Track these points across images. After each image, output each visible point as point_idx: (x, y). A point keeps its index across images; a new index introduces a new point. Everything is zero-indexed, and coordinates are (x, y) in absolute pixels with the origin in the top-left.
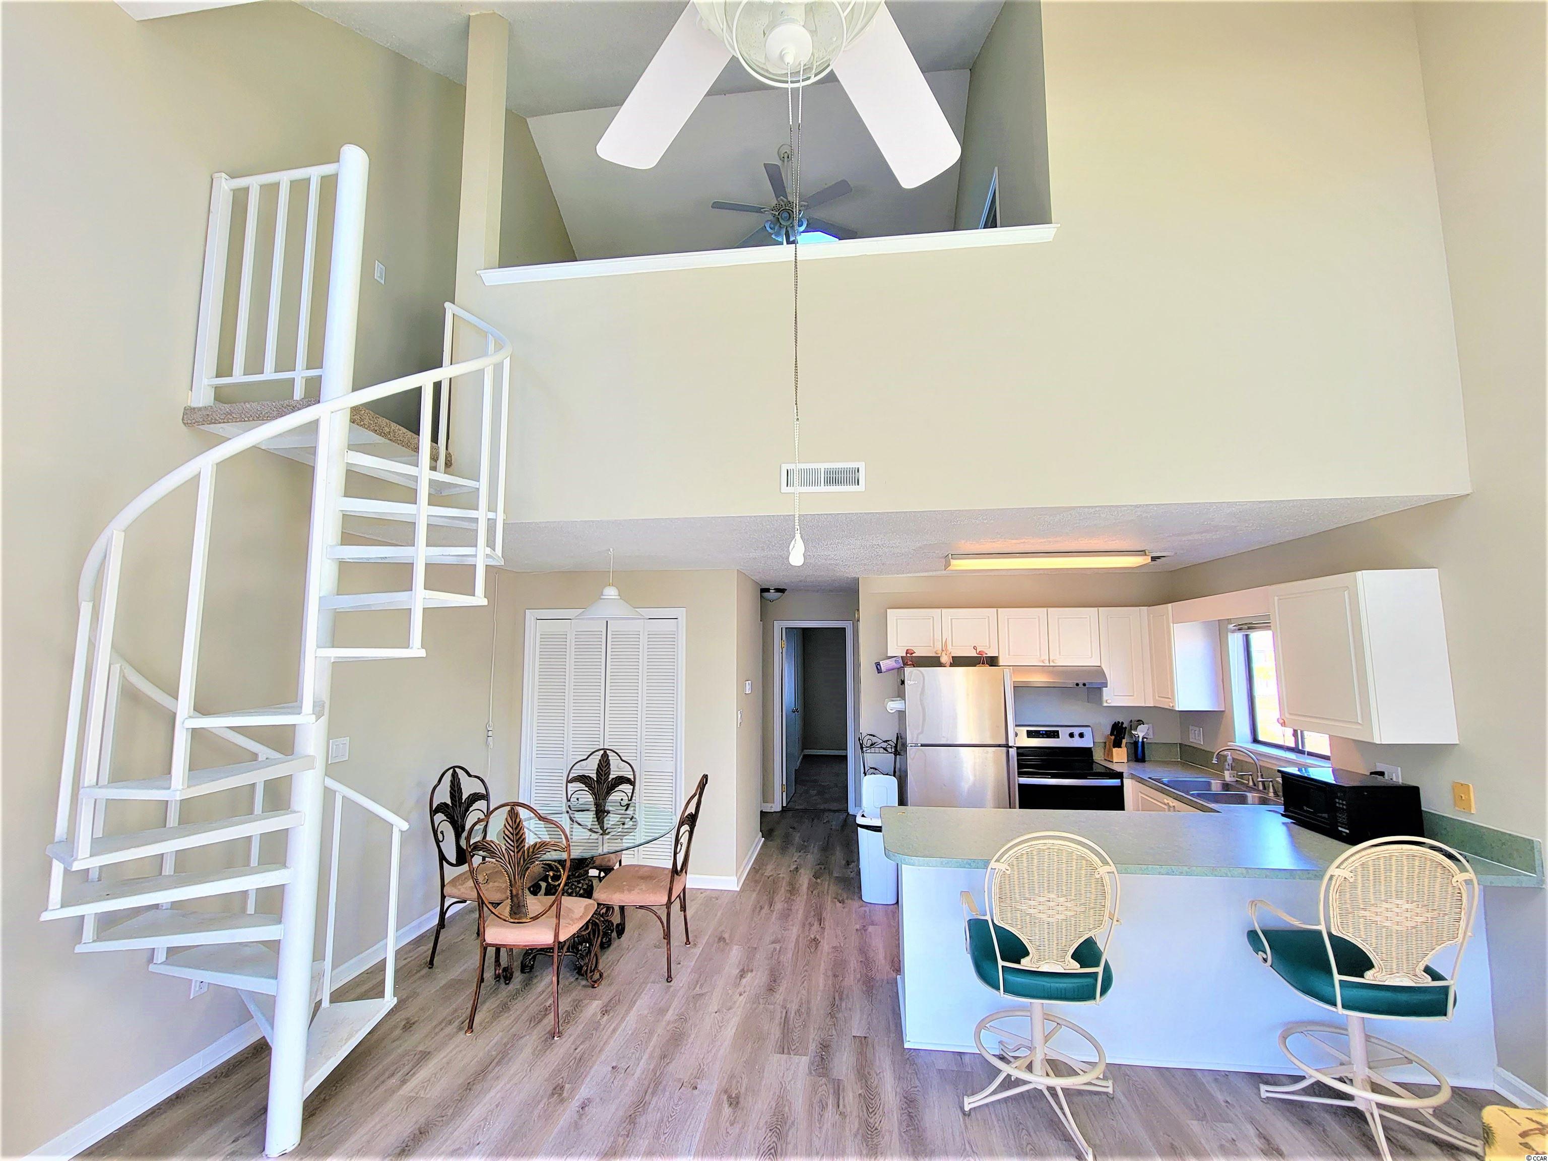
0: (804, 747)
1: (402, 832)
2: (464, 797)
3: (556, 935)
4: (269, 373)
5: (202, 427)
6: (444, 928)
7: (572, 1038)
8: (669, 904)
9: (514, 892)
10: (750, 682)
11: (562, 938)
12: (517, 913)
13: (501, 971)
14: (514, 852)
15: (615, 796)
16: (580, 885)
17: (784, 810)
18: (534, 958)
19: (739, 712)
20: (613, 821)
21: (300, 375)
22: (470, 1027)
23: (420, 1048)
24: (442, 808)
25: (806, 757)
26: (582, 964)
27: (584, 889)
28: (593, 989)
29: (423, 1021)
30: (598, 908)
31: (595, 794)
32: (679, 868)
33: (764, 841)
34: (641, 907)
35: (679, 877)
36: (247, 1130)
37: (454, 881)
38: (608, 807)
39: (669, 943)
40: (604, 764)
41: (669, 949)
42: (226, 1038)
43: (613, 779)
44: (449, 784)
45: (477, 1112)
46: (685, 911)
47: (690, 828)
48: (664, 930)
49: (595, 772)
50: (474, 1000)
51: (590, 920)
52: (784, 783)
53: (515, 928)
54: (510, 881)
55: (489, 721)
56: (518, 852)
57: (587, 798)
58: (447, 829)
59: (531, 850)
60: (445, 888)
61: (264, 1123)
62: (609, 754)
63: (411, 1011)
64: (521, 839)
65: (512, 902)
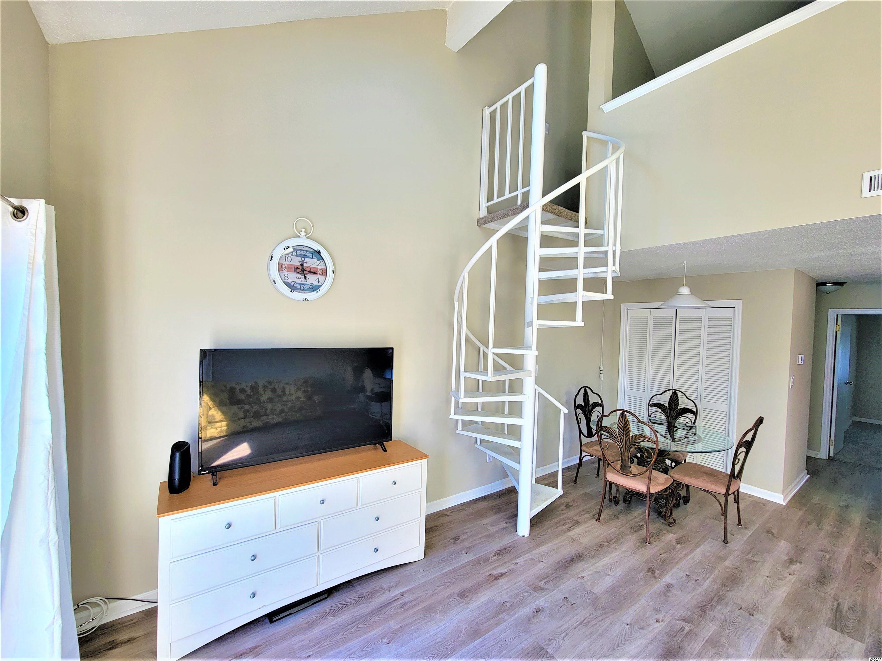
0: (854, 414)
1: (564, 413)
2: (591, 403)
3: (648, 488)
4: (508, 195)
5: (484, 226)
6: (581, 466)
7: (657, 548)
8: (727, 495)
9: (623, 458)
10: (803, 356)
11: (652, 491)
12: (624, 470)
13: (612, 497)
14: (623, 436)
15: (682, 420)
16: (660, 466)
17: (830, 459)
18: (631, 497)
19: (791, 377)
20: (679, 435)
21: (519, 193)
22: (599, 519)
23: (575, 518)
24: (579, 406)
25: (855, 424)
26: (662, 510)
27: (662, 469)
28: (668, 527)
29: (575, 507)
30: (673, 482)
31: (667, 416)
32: (736, 474)
33: (809, 478)
34: (705, 490)
35: (735, 480)
36: (510, 521)
37: (587, 444)
38: (677, 425)
39: (726, 519)
40: (674, 398)
41: (726, 523)
42: (497, 482)
43: (681, 409)
44: (583, 395)
45: (607, 560)
46: (738, 504)
47: (746, 450)
48: (722, 510)
49: (668, 403)
50: (601, 506)
51: (668, 487)
52: (833, 438)
53: (623, 477)
54: (621, 452)
55: (600, 366)
56: (626, 437)
57: (662, 417)
58: (582, 417)
59: (634, 438)
60: (582, 447)
61: (516, 520)
62: (678, 394)
63: (569, 499)
64: (628, 431)
65: (622, 463)
